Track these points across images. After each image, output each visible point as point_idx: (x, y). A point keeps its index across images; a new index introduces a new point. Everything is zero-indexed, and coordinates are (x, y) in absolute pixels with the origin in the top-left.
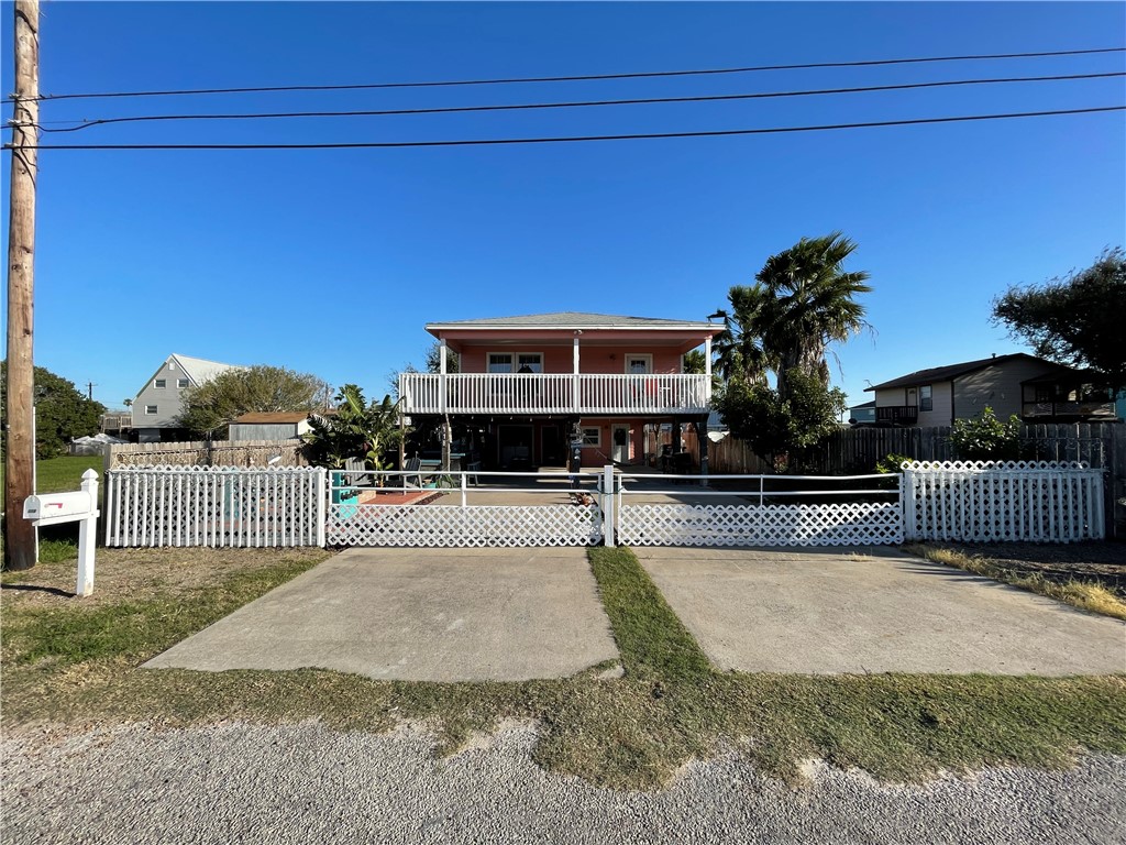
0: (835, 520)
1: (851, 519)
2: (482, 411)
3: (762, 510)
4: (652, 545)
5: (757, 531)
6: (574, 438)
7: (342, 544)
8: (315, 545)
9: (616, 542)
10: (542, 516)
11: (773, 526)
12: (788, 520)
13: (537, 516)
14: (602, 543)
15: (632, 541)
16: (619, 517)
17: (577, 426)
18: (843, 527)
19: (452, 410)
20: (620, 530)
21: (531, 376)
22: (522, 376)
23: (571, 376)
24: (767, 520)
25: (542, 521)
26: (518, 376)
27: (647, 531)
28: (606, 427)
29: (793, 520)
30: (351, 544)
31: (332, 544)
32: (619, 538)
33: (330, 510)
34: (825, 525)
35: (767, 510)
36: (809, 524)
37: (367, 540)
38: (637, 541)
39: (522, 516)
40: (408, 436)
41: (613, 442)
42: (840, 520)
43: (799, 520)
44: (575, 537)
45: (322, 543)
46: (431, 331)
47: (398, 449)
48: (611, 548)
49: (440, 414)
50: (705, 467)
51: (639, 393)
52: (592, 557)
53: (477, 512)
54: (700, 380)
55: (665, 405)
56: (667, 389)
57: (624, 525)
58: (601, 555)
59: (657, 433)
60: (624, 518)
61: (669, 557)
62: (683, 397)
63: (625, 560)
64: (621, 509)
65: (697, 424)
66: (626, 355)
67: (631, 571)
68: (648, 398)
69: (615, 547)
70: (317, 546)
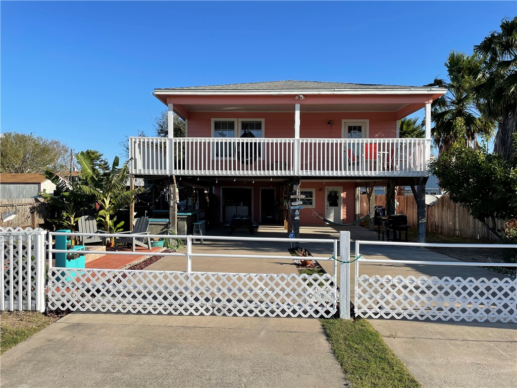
2: (208, 173)
4: (393, 318)
5: (512, 306)
6: (294, 200)
7: (62, 309)
8: (34, 310)
9: (352, 313)
10: (272, 284)
13: (266, 284)
14: (337, 315)
15: (370, 313)
16: (356, 287)
17: (297, 189)
19: (178, 172)
20: (357, 302)
21: (253, 140)
22: (245, 140)
23: (291, 140)
26: (241, 140)
30: (71, 309)
31: (53, 309)
32: (356, 310)
33: (50, 274)
37: (88, 306)
38: (376, 314)
39: (250, 284)
40: (138, 196)
41: (327, 203)
45: (41, 308)
46: (159, 96)
47: (128, 208)
48: (348, 321)
49: (167, 176)
50: (422, 229)
51: (358, 157)
52: (328, 332)
53: (202, 278)
54: (419, 144)
55: (384, 169)
56: (384, 154)
57: (361, 296)
58: (339, 330)
59: (369, 195)
60: (362, 288)
61: (415, 336)
62: (401, 161)
63: (369, 339)
64: (358, 279)
65: (416, 187)
66: (343, 121)
67: (379, 354)
68: (366, 162)
69: (352, 320)
70: (36, 311)
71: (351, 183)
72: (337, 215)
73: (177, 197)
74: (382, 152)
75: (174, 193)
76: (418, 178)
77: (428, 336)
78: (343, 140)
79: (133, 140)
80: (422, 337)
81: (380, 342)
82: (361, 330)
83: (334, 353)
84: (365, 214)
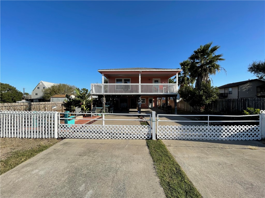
0: (236, 131)
1: (242, 131)
3: (208, 127)
4: (169, 139)
5: (207, 135)
6: (139, 101)
7: (63, 137)
9: (156, 138)
10: (130, 129)
11: (213, 133)
12: (218, 131)
14: (151, 138)
15: (162, 138)
16: (158, 129)
17: (140, 98)
18: (238, 134)
19: (105, 94)
20: (158, 134)
23: (138, 84)
24: (211, 131)
25: (130, 130)
27: (167, 134)
28: (147, 98)
29: (220, 131)
30: (66, 137)
31: (60, 137)
33: (59, 125)
34: (232, 133)
35: (211, 127)
36: (226, 133)
37: (71, 136)
38: (164, 138)
39: (123, 129)
41: (149, 102)
42: (238, 131)
43: (222, 131)
44: (142, 136)
45: (56, 137)
46: (100, 72)
47: (91, 104)
48: (155, 140)
49: (102, 95)
50: (176, 110)
51: (157, 89)
52: (148, 145)
53: (108, 127)
54: (175, 85)
55: (165, 92)
56: (165, 88)
57: (159, 132)
58: (152, 144)
59: (161, 100)
60: (159, 130)
61: (177, 145)
62: (170, 90)
63: (162, 148)
64: (158, 127)
65: (174, 97)
66: (153, 79)
67: (165, 154)
68: (160, 90)
69: (156, 140)
70: (54, 138)
71: (156, 96)
72: (152, 106)
73: (105, 101)
74: (164, 88)
75: (104, 100)
76: (175, 95)
77: (181, 146)
78: (153, 84)
79: (92, 84)
80: (179, 146)
81: (165, 149)
82: (159, 144)
83: (150, 153)
84: (160, 105)
